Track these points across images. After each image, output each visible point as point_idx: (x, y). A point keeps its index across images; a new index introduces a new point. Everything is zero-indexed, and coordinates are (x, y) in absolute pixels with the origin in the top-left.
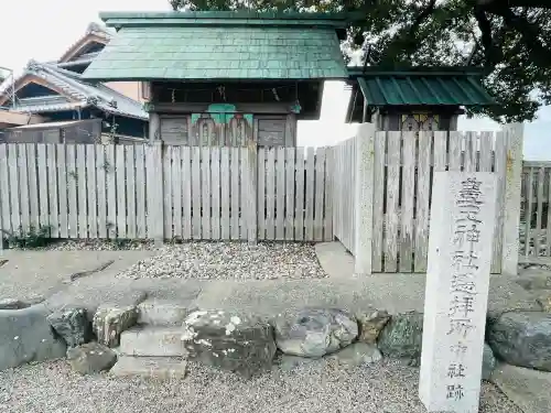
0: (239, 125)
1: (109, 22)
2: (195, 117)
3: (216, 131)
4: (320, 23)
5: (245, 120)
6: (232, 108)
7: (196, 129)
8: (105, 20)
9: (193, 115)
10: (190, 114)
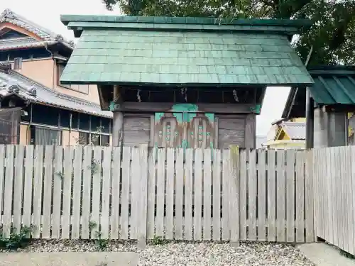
0: (201, 124)
1: (71, 24)
2: (158, 116)
3: (179, 129)
4: (271, 28)
5: (207, 120)
6: (195, 108)
7: (159, 128)
8: (66, 23)
9: (158, 115)
10: (153, 113)
